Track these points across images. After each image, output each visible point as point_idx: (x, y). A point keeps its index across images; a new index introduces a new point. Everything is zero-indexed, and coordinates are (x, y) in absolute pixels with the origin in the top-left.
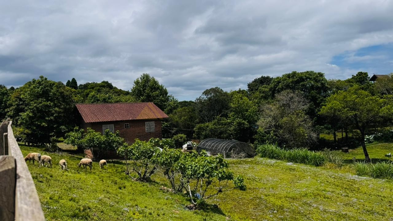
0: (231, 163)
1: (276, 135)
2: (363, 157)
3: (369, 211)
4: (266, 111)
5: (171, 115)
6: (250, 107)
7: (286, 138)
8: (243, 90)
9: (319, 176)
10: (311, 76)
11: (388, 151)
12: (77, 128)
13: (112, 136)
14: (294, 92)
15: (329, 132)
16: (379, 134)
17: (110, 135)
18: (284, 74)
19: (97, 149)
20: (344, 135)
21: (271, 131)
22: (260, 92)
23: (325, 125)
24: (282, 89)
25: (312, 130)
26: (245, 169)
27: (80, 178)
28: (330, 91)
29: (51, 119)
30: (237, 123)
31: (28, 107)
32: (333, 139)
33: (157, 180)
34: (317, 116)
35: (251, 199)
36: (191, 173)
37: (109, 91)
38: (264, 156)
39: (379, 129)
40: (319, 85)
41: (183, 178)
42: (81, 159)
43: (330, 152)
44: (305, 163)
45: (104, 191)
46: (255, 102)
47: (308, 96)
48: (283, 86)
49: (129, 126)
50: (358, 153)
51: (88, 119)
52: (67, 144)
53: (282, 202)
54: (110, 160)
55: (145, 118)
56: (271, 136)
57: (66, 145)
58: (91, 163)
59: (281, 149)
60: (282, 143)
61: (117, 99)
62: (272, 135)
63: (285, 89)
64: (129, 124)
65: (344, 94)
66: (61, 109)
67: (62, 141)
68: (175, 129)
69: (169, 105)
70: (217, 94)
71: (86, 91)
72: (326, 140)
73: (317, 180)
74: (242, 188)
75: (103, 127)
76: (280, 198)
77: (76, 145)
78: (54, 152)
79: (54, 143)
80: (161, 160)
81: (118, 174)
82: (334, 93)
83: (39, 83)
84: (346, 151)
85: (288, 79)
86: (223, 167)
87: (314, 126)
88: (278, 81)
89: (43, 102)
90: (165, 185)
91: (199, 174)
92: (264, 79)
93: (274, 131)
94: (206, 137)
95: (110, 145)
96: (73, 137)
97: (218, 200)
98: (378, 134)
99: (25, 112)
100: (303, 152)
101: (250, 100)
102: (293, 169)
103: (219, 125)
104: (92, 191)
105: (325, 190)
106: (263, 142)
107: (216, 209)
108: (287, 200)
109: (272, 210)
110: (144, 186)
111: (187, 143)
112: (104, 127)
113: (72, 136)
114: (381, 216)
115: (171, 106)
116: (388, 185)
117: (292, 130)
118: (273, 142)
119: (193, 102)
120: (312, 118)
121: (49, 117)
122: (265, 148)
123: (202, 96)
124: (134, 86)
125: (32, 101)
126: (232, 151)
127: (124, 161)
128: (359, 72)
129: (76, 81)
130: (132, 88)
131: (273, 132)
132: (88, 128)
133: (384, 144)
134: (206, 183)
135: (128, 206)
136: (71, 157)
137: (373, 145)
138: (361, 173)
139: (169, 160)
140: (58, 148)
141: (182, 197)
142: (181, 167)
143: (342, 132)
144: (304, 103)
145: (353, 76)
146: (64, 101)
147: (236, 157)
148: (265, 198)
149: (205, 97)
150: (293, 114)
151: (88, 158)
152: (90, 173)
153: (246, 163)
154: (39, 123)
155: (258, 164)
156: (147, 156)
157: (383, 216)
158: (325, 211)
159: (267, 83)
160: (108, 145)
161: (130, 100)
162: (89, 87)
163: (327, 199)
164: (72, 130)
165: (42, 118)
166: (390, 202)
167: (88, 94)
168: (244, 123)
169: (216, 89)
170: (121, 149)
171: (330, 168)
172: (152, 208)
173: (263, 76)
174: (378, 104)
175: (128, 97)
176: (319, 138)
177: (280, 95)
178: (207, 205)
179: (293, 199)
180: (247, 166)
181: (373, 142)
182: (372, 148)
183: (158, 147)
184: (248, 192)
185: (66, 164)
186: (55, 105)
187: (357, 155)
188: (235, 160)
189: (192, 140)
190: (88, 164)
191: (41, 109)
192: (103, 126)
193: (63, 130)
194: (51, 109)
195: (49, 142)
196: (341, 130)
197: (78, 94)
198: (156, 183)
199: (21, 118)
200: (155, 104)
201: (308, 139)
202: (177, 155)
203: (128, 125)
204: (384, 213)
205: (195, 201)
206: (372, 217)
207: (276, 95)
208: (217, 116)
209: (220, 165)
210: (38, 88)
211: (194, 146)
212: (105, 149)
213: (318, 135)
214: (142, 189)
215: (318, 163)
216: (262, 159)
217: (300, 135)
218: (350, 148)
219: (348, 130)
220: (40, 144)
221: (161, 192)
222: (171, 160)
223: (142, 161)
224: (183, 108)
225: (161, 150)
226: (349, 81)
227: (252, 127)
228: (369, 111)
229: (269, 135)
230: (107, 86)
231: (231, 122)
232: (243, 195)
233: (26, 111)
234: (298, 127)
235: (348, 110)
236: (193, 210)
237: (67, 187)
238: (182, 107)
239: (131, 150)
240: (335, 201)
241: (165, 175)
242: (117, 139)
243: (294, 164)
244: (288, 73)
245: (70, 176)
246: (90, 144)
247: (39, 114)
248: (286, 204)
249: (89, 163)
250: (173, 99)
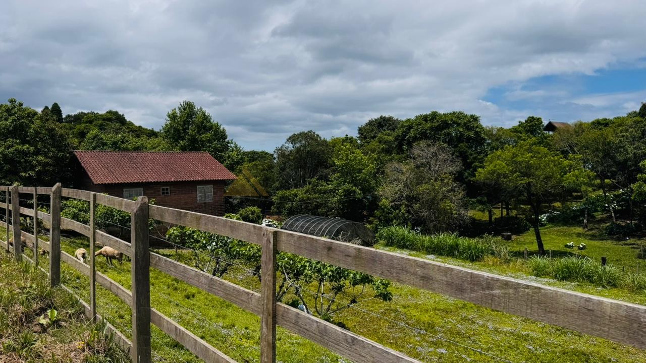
1: (409, 212)
6: (365, 165)
7: (424, 216)
8: (351, 137)
10: (460, 120)
11: (568, 239)
16: (555, 212)
20: (503, 213)
21: (401, 205)
22: (380, 142)
23: (479, 198)
24: (415, 139)
29: (30, 176)
32: (487, 218)
35: (382, 313)
37: (120, 129)
38: (389, 244)
40: (472, 134)
46: (372, 158)
48: (417, 134)
49: (169, 191)
50: (526, 241)
51: (98, 177)
53: (430, 316)
55: (197, 180)
61: (136, 143)
62: (402, 211)
63: (420, 139)
64: (169, 188)
65: (513, 150)
66: (49, 158)
69: (229, 156)
70: (311, 141)
71: (78, 126)
72: (476, 220)
74: (386, 297)
75: (124, 193)
76: (427, 311)
83: (8, 111)
84: (509, 238)
85: (424, 122)
88: (409, 125)
89: (15, 146)
92: (384, 120)
94: (292, 212)
96: (76, 208)
98: (553, 213)
100: (450, 238)
106: (387, 222)
108: (437, 314)
112: (126, 192)
114: (577, 338)
115: (233, 160)
117: (433, 204)
118: (404, 223)
121: (25, 172)
122: (392, 231)
123: (286, 145)
124: (168, 123)
126: (340, 236)
128: (529, 117)
129: (59, 108)
130: (164, 126)
131: (405, 207)
133: (562, 228)
137: (546, 230)
138: (539, 272)
143: (501, 208)
144: (452, 163)
145: (520, 122)
146: (53, 145)
148: (403, 310)
149: (290, 147)
150: (436, 180)
158: (497, 331)
159: (389, 127)
161: (162, 146)
162: (84, 119)
163: (496, 313)
165: (14, 173)
167: (85, 133)
168: (354, 192)
169: (310, 134)
171: (493, 265)
173: (383, 116)
174: (561, 169)
175: (156, 140)
179: (446, 312)
181: (546, 225)
182: (545, 233)
184: (375, 301)
186: (38, 152)
187: (525, 244)
191: (13, 158)
192: (124, 190)
194: (30, 158)
196: (498, 205)
201: (456, 218)
203: (167, 189)
207: (405, 147)
208: (311, 179)
210: (7, 119)
215: (474, 256)
217: (446, 212)
219: (510, 206)
224: (253, 163)
226: (515, 130)
228: (548, 178)
229: (397, 211)
230: (117, 119)
231: (334, 189)
232: (368, 306)
234: (442, 199)
235: (518, 176)
238: (250, 161)
240: (508, 314)
243: (438, 257)
247: (7, 167)
248: (438, 321)
250: (236, 147)
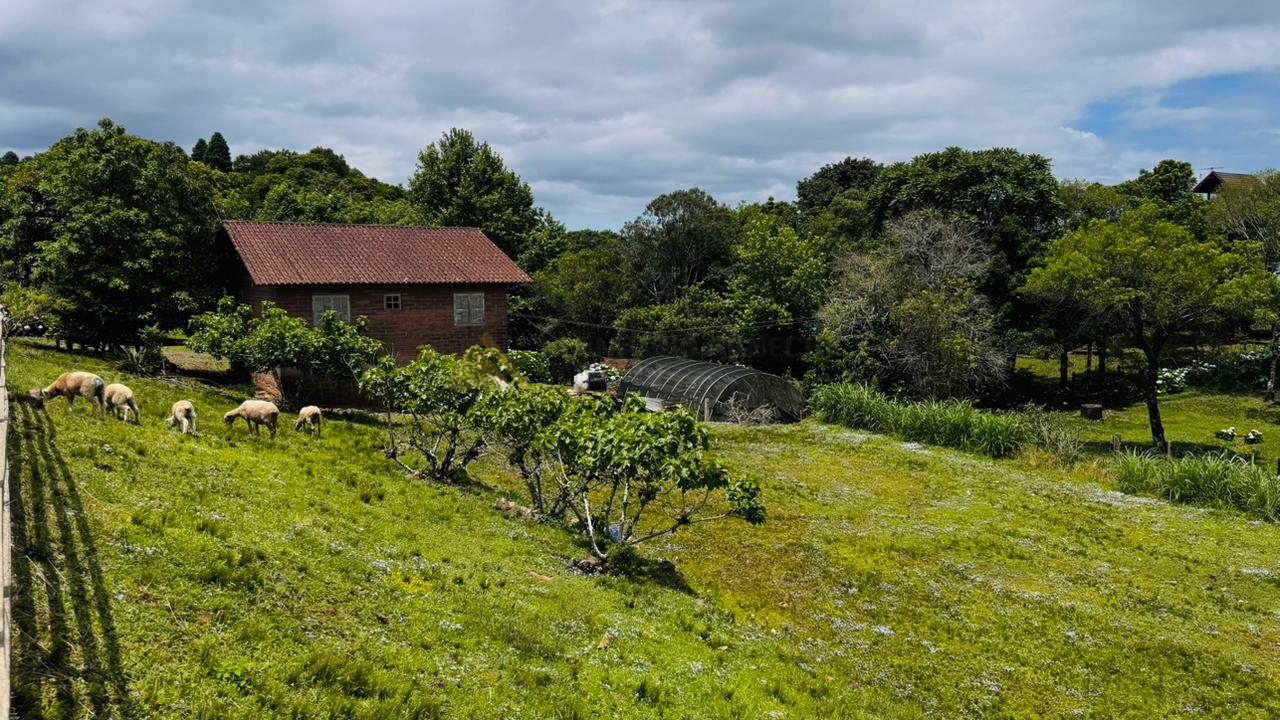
0: (725, 438)
1: (876, 355)
2: (1147, 436)
3: (1143, 603)
4: (852, 275)
5: (540, 275)
6: (799, 260)
7: (906, 364)
8: (782, 203)
9: (1000, 489)
10: (1007, 165)
11: (1228, 420)
12: (228, 300)
13: (345, 332)
14: (946, 216)
15: (1046, 353)
16: (1206, 364)
17: (339, 329)
18: (919, 153)
19: (295, 371)
20: (1092, 364)
21: (860, 340)
22: (836, 212)
23: (1038, 331)
24: (909, 205)
25: (994, 344)
26: (768, 458)
27: (237, 463)
28: (1065, 218)
29: (142, 268)
30: (755, 311)
31: (65, 225)
32: (1058, 375)
33: (489, 480)
34: (1013, 299)
35: (780, 550)
36: (594, 463)
37: (335, 184)
38: (831, 418)
39: (1207, 348)
40: (1030, 196)
41: (568, 475)
42: (240, 401)
43: (1045, 415)
44: (959, 445)
45: (312, 505)
46: (815, 245)
47: (990, 234)
48: (913, 194)
49: (400, 302)
50: (1133, 423)
51: (264, 271)
52: (197, 351)
53: (876, 562)
54: (335, 410)
55: (452, 281)
56: (861, 357)
57: (193, 353)
58: (274, 415)
59: (889, 400)
60: (892, 380)
61: (361, 210)
62: (862, 353)
63: (919, 206)
64: (399, 295)
65: (1108, 230)
66: (175, 234)
67: (180, 343)
68: (552, 322)
69: (535, 240)
70: (697, 211)
71: (258, 179)
72: (1035, 377)
73: (992, 502)
74: (754, 516)
75: (314, 303)
76: (872, 551)
77: (224, 358)
78: (154, 374)
79: (151, 348)
80: (501, 416)
81: (361, 455)
82: (1074, 227)
83: (99, 143)
84: (1096, 415)
85: (930, 171)
86: (695, 446)
87: (999, 330)
88: (900, 176)
89: (113, 211)
90: (513, 496)
91: (618, 465)
92: (854, 168)
93: (871, 342)
94: (651, 351)
95: (337, 361)
96: (216, 329)
97: (676, 548)
98: (1202, 365)
99: (55, 241)
100: (956, 411)
101: (802, 237)
102: (920, 465)
103: (697, 315)
104: (272, 504)
105: (1013, 534)
106: (832, 374)
107: (667, 575)
108: (892, 559)
109: (844, 585)
110: (443, 494)
111: (588, 369)
112: (317, 302)
113: (211, 327)
114: (1179, 620)
115: (541, 246)
116: (1213, 526)
117: (930, 340)
118: (865, 377)
119: (614, 236)
120: (995, 305)
121: (133, 259)
122: (837, 393)
123: (646, 218)
124: (420, 172)
125: (76, 202)
126: (732, 401)
127: (381, 417)
128: (1164, 162)
129: (224, 142)
130: (413, 178)
131: (869, 345)
132: (265, 303)
133: (1218, 397)
134: (640, 495)
135: (390, 556)
136: (207, 395)
137: (1183, 401)
138: (1132, 484)
139: (526, 419)
140: (167, 362)
141: (561, 535)
142: (563, 442)
143: (1089, 354)
144: (975, 255)
145: (1142, 172)
146: (182, 210)
147: (742, 419)
148: (825, 547)
149: (654, 221)
150: (937, 289)
151: (265, 399)
152: (270, 447)
153: (772, 440)
154: (101, 280)
155: (810, 443)
156: (457, 405)
157: (1185, 617)
158: (1009, 597)
159: (862, 181)
160: (329, 362)
161: (407, 218)
162: (270, 165)
163: (1017, 561)
164: (213, 308)
165: (112, 261)
166: (1212, 577)
167: (266, 190)
168: (775, 314)
169: (694, 195)
170: (371, 375)
171: (1038, 466)
172: (467, 564)
173: (852, 159)
174: (1213, 271)
175: (399, 205)
176: (1013, 369)
177: (901, 225)
178: (643, 562)
179: (913, 554)
180: (776, 450)
181: (1182, 390)
182: (1178, 408)
183: (494, 375)
184: (773, 527)
185: (194, 414)
186: (155, 223)
187: (1129, 428)
188: (738, 428)
189: (606, 360)
190: (266, 420)
191: (109, 234)
192: (314, 297)
193: (182, 306)
194: (142, 235)
195: (138, 344)
196: (1085, 347)
197: (233, 187)
198: (483, 487)
199: (43, 259)
200: (489, 235)
201: (976, 371)
202: (552, 404)
203: (396, 299)
204: (1188, 612)
205: (602, 547)
206: (1151, 620)
207: (887, 223)
208: (690, 285)
209: (685, 441)
210: (97, 160)
211: (613, 378)
212: (320, 373)
213: (1012, 359)
214: (437, 504)
215: (1001, 448)
216: (825, 428)
217: (953, 357)
218: (1106, 406)
219: (1108, 350)
220: (107, 348)
221: (498, 517)
222: (531, 420)
223: (439, 418)
224: (581, 253)
225: (504, 386)
226: (1127, 189)
227: (800, 325)
228: (1182, 290)
229: (852, 353)
230: (329, 164)
231: (736, 307)
232: (756, 536)
233: (59, 235)
234: (947, 331)
235: (1115, 284)
236: (597, 574)
237: (192, 486)
238: (576, 251)
239: (403, 381)
240: (1041, 566)
241: (512, 464)
242: (360, 342)
243: (925, 448)
244: (934, 152)
245: (205, 454)
246: (272, 354)
247: (100, 250)
248: (889, 571)
249: (267, 416)
250: (550, 222)
